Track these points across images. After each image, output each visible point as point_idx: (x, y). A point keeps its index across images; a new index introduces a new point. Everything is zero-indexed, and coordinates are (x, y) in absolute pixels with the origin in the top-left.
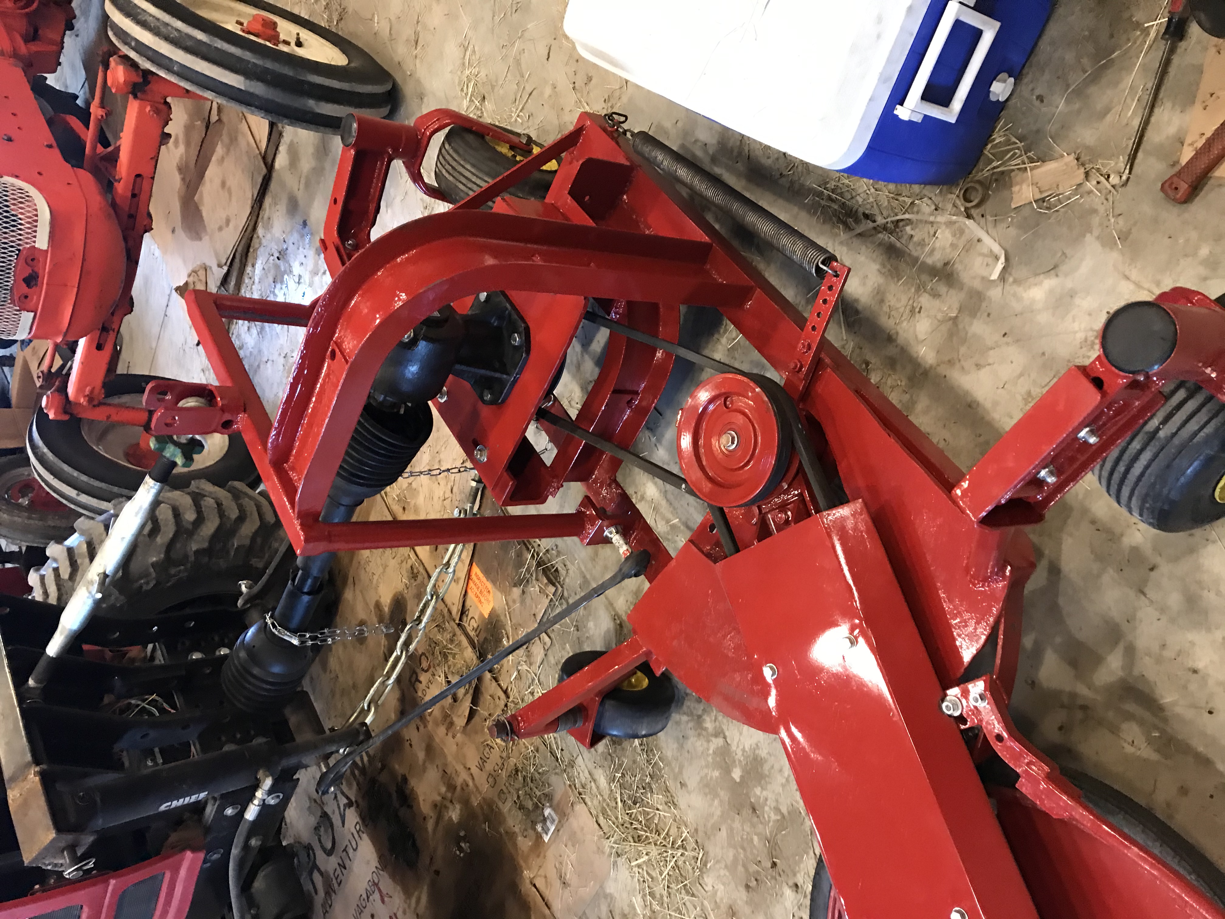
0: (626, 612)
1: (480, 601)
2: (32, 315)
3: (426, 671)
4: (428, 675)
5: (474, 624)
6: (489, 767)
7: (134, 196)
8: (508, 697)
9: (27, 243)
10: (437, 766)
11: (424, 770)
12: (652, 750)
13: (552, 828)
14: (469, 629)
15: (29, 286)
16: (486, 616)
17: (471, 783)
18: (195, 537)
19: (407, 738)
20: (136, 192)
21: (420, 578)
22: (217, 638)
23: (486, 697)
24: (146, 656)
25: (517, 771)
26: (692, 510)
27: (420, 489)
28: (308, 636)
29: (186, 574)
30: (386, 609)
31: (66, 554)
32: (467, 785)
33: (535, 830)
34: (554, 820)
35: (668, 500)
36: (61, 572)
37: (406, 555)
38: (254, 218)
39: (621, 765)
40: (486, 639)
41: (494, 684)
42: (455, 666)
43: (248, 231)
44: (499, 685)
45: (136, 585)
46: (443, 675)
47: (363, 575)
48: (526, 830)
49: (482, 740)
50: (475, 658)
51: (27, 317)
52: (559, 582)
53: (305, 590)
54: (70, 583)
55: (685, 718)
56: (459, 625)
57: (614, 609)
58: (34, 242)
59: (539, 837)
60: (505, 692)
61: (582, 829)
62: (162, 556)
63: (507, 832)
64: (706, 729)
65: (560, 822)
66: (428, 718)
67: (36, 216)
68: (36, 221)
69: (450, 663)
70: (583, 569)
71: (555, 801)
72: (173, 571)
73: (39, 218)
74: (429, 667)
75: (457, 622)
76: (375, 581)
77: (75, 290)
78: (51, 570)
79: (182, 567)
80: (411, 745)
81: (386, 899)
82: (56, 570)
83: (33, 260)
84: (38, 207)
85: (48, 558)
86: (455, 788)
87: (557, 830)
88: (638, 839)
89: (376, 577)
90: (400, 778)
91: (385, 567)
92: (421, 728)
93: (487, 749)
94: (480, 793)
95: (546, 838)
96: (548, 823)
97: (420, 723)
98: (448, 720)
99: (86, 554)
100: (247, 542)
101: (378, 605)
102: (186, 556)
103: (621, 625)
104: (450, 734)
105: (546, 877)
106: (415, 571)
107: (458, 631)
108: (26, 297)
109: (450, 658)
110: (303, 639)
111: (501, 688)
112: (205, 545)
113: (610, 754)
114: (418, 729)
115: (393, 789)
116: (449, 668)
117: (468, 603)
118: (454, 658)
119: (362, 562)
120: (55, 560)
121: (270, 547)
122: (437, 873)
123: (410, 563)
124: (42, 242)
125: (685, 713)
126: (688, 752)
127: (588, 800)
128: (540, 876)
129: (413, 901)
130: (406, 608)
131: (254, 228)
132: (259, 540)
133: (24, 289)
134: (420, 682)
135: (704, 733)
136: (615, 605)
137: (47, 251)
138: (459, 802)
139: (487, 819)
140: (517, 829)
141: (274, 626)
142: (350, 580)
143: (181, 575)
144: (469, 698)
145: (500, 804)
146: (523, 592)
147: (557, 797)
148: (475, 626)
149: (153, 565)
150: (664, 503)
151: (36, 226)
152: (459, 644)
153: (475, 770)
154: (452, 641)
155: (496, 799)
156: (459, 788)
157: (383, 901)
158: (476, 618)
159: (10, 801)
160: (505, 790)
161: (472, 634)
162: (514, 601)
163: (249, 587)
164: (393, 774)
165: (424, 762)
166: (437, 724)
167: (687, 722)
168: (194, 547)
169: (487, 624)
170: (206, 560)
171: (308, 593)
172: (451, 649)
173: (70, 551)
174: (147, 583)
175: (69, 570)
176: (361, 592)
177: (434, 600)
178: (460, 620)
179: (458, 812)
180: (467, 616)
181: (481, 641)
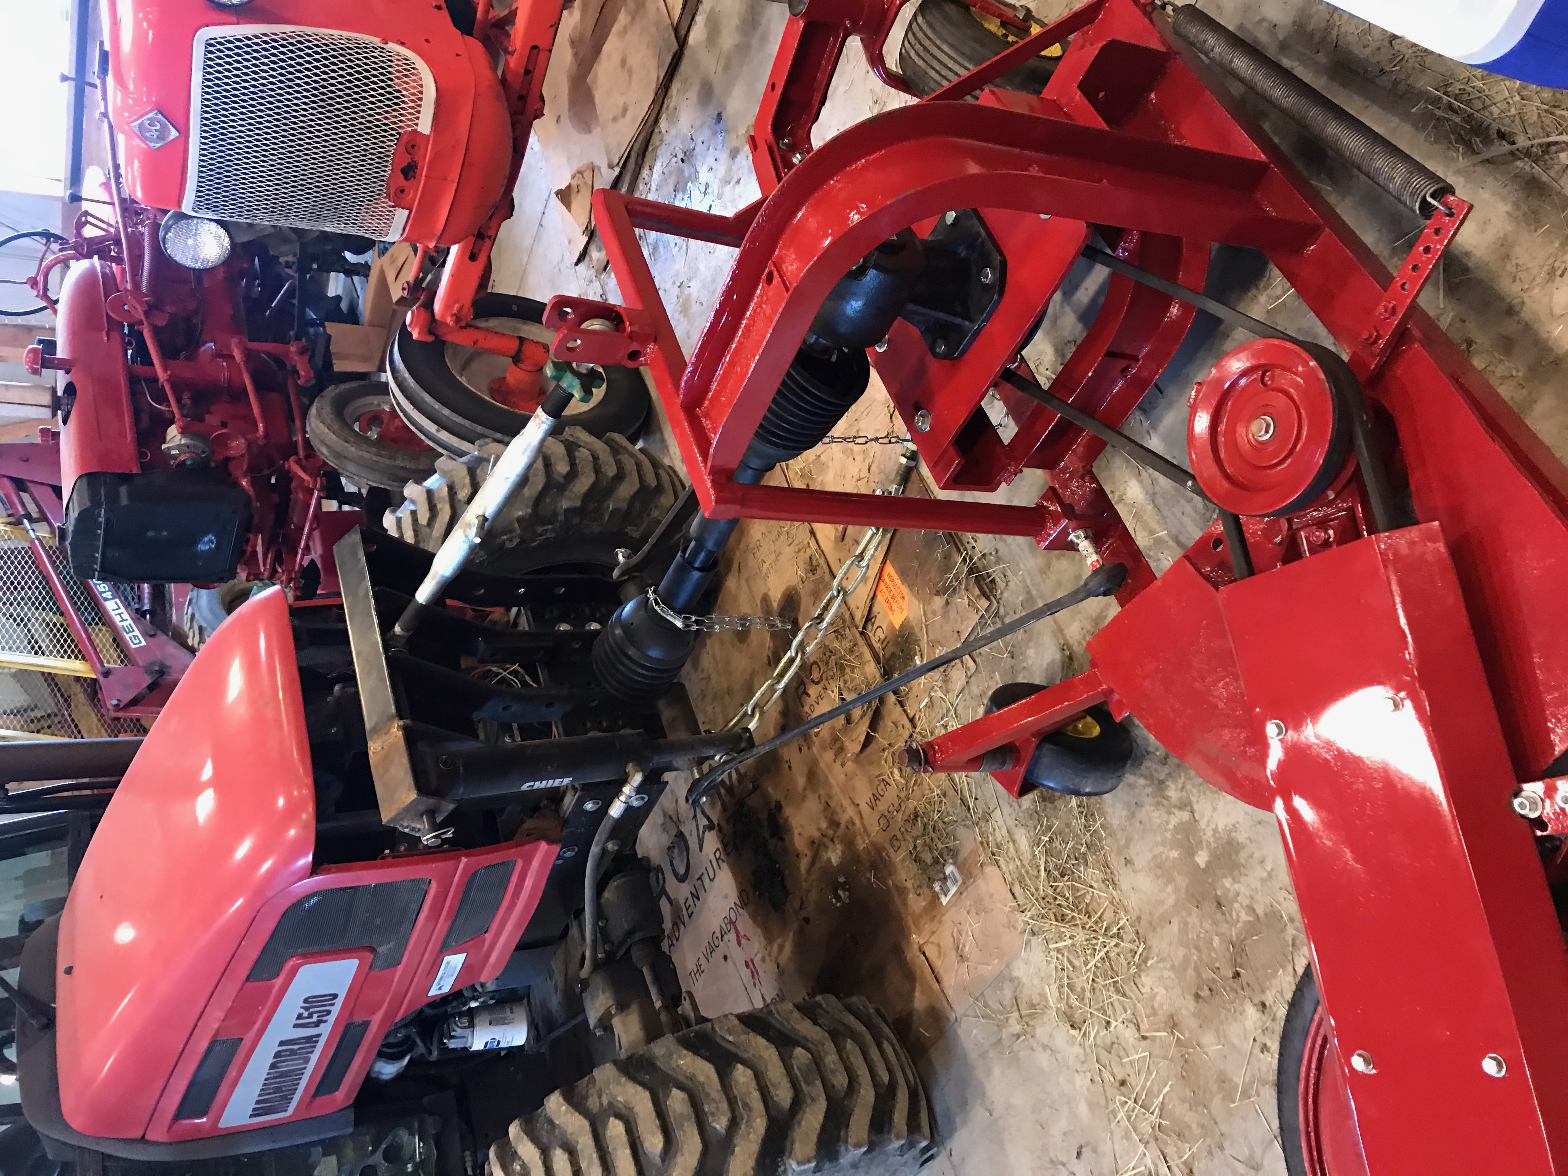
0: (1080, 643)
1: (891, 608)
2: (406, 212)
3: (817, 683)
4: (819, 687)
5: (880, 634)
6: (882, 806)
7: (527, 72)
8: (915, 727)
9: (408, 126)
10: (819, 796)
11: (804, 798)
12: (1093, 815)
13: (953, 890)
14: (874, 640)
15: (406, 178)
16: (897, 627)
17: (858, 823)
18: (567, 493)
19: (786, 758)
20: (530, 68)
21: (819, 571)
22: (587, 611)
23: (887, 723)
24: (508, 621)
25: (916, 816)
26: (1186, 520)
27: (830, 464)
28: (694, 619)
29: (553, 535)
30: (775, 605)
31: (425, 495)
32: (853, 824)
33: (932, 888)
34: (956, 881)
35: (1155, 506)
36: (419, 516)
37: (805, 543)
38: (657, 107)
39: (1049, 828)
40: (893, 654)
41: (899, 708)
42: (852, 680)
43: (649, 124)
44: (905, 711)
45: (498, 541)
46: (836, 691)
47: (752, 563)
48: (919, 887)
49: (877, 773)
50: (878, 675)
51: (401, 214)
52: (995, 596)
53: (696, 565)
54: (428, 530)
55: (1142, 781)
56: (862, 633)
57: (1064, 637)
58: (417, 124)
59: (936, 897)
60: (912, 720)
61: (991, 896)
62: (529, 510)
63: (897, 888)
64: (1167, 798)
65: (964, 883)
66: (814, 738)
67: (421, 92)
68: (420, 99)
69: (847, 677)
70: (1029, 582)
71: (961, 858)
72: (539, 529)
73: (424, 96)
74: (821, 679)
75: (860, 629)
76: (764, 570)
77: (455, 185)
78: (408, 512)
79: (550, 527)
80: (790, 767)
81: (743, 941)
82: (414, 513)
83: (413, 146)
84: (423, 83)
85: (405, 499)
86: (838, 825)
87: (960, 893)
88: (1062, 918)
89: (766, 566)
90: (773, 804)
91: (779, 554)
92: (805, 749)
93: (882, 785)
94: (869, 836)
95: (944, 901)
96: (949, 883)
97: (803, 743)
98: (838, 744)
99: (447, 498)
100: (624, 506)
101: (765, 599)
102: (555, 514)
103: (1071, 658)
104: (839, 762)
105: (939, 945)
106: (815, 563)
107: (861, 641)
108: (402, 191)
109: (848, 670)
110: (688, 622)
111: (907, 715)
112: (578, 503)
113: (1037, 812)
114: (800, 749)
115: (763, 816)
116: (845, 682)
117: (876, 609)
118: (852, 672)
119: (751, 546)
120: (413, 502)
121: (649, 515)
122: (807, 920)
123: (809, 552)
124: (425, 126)
125: (1142, 775)
126: (1141, 822)
127: (1002, 862)
128: (932, 943)
129: (775, 947)
130: (799, 607)
131: (656, 121)
132: (638, 505)
133: (401, 181)
134: (808, 695)
135: (1165, 802)
136: (1066, 632)
137: (428, 136)
138: (841, 842)
139: (874, 866)
140: (909, 884)
141: (657, 603)
142: (735, 566)
143: (548, 535)
144: (867, 721)
145: (892, 851)
146: (947, 603)
147: (964, 854)
148: (882, 637)
149: (519, 520)
150: (1150, 508)
151: (420, 106)
152: (860, 657)
153: (864, 808)
154: (851, 651)
155: (888, 847)
156: (843, 826)
157: (739, 944)
158: (884, 627)
159: (371, 754)
160: (899, 836)
161: (877, 646)
162: (934, 613)
163: (626, 557)
164: (765, 797)
165: (805, 789)
166: (824, 748)
167: (1144, 787)
168: (565, 504)
169: (898, 636)
170: (576, 520)
171: (698, 569)
172: (849, 660)
173: (430, 493)
174: (510, 540)
175: (428, 515)
176: (747, 580)
177: (840, 598)
178: (864, 628)
179: (840, 853)
180: (873, 624)
181: (887, 656)
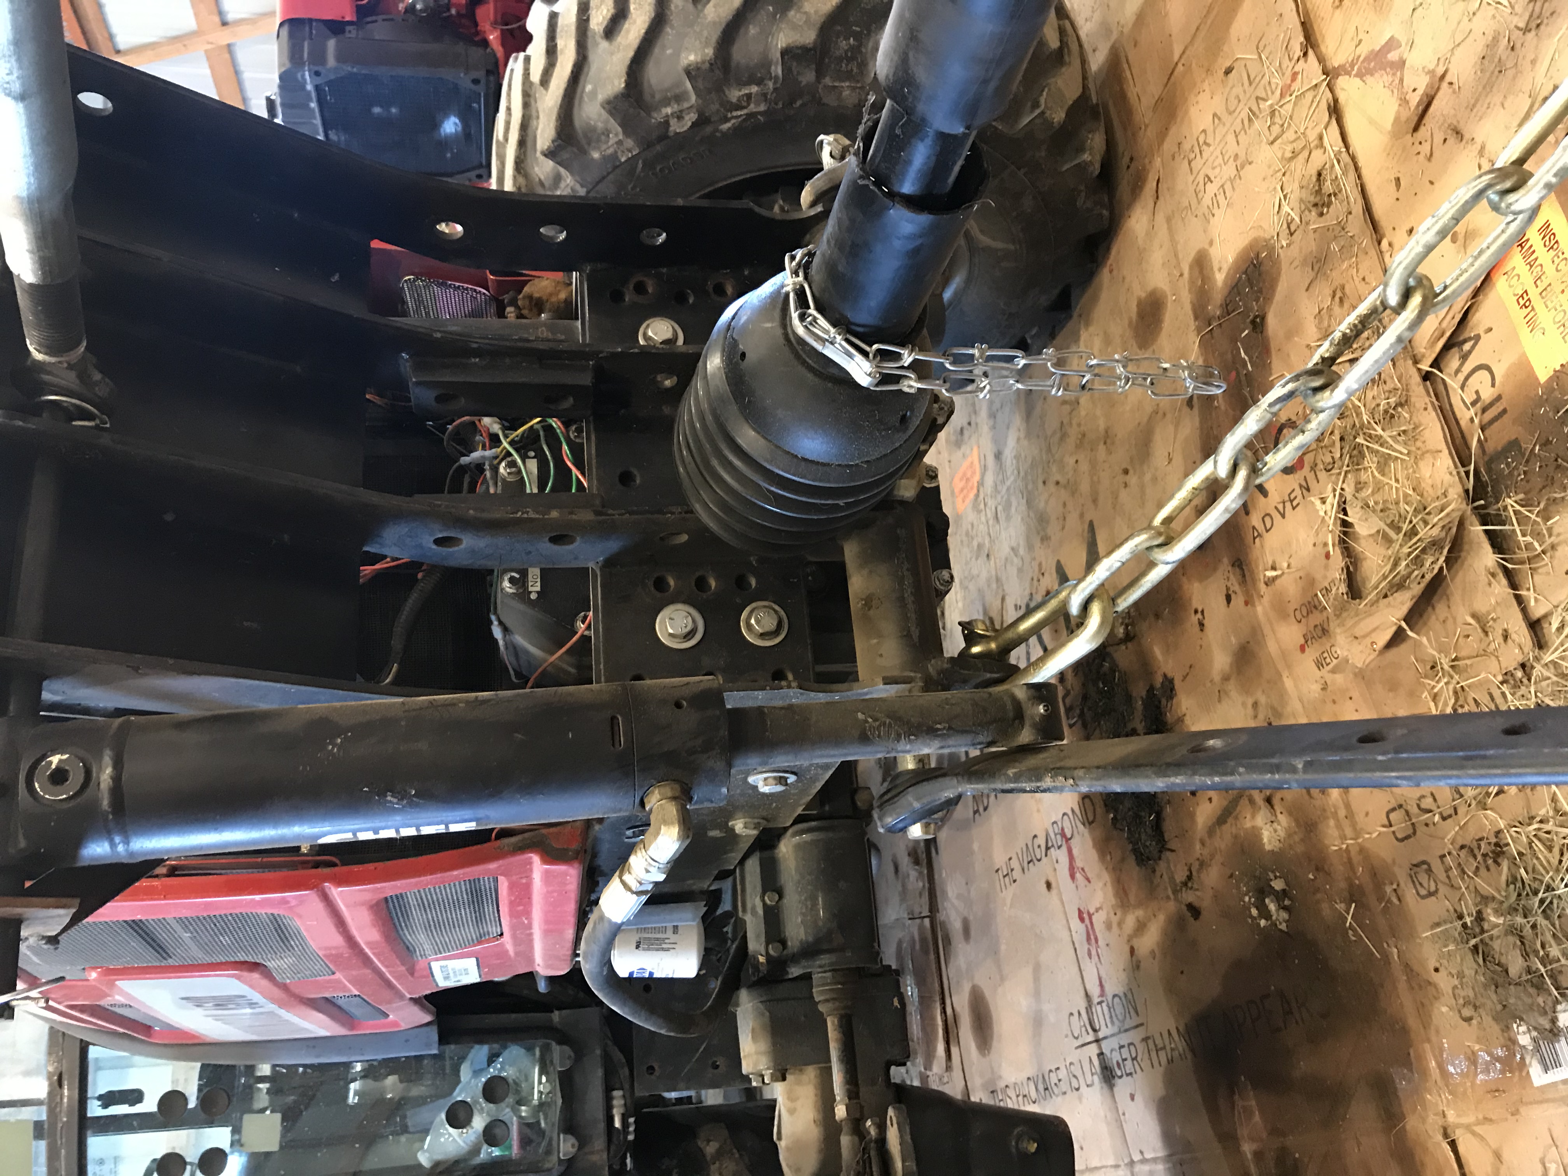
3: (1287, 471)
4: (1291, 481)
8: (1540, 644)
10: (1255, 705)
14: (1461, 399)
19: (1196, 604)
21: (1337, 209)
23: (1460, 617)
28: (908, 358)
30: (1220, 278)
33: (1507, 1028)
37: (1312, 136)
41: (1501, 587)
42: (1378, 487)
44: (1519, 599)
46: (1332, 501)
48: (1472, 1004)
56: (1427, 377)
59: (1516, 1055)
60: (1535, 626)
63: (1408, 968)
66: (1262, 586)
69: (1364, 476)
75: (1425, 367)
76: (1207, 201)
80: (1201, 625)
81: (1078, 875)
89: (1212, 188)
90: (1159, 680)
91: (1244, 164)
92: (1238, 601)
94: (1357, 833)
95: (1538, 1076)
96: (1561, 1046)
101: (1201, 263)
104: (1312, 653)
105: (1498, 1156)
106: (1328, 187)
107: (1420, 394)
109: (1370, 462)
110: (890, 367)
111: (1524, 611)
117: (1481, 318)
118: (1382, 467)
119: (1186, 146)
122: (1195, 911)
123: (1318, 159)
128: (1479, 1136)
129: (1130, 921)
130: (1273, 288)
140: (1443, 982)
142: (1151, 185)
143: (752, 108)
145: (1409, 894)
148: (1487, 394)
149: (691, 73)
154: (1389, 417)
157: (1073, 876)
158: (1499, 371)
164: (1146, 665)
165: (1226, 678)
166: (1281, 613)
168: (782, 39)
170: (808, 77)
172: (1379, 439)
174: (680, 117)
176: (1169, 220)
178: (1436, 364)
179: (1282, 834)
180: (1464, 357)
181: (1490, 447)
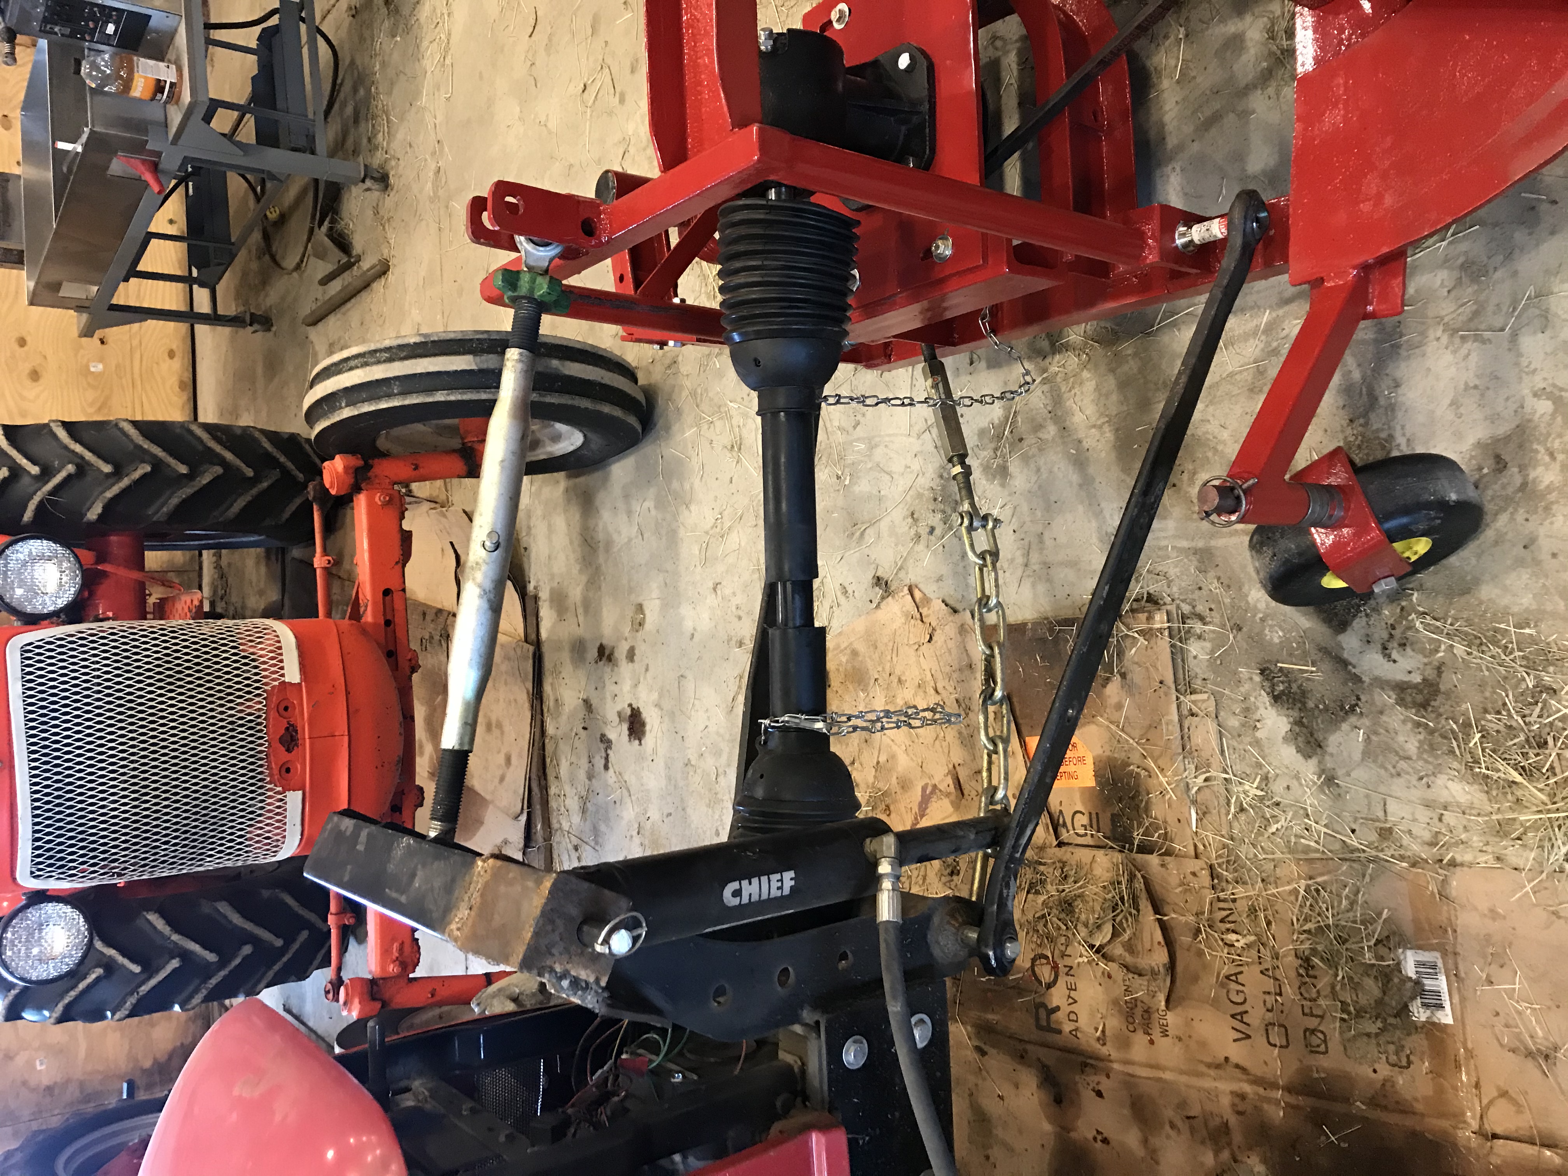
1: (1069, 776)
2: (300, 793)
3: (1055, 981)
4: (1062, 980)
5: (1081, 819)
6: (1256, 1016)
7: (388, 623)
13: (1442, 983)
14: (1079, 836)
15: (289, 750)
16: (1093, 783)
17: (1247, 1088)
20: (389, 617)
25: (1307, 960)
32: (1243, 1097)
33: (1416, 1028)
34: (1434, 967)
40: (1113, 816)
41: (1170, 860)
42: (1092, 909)
43: (537, 738)
44: (1180, 855)
46: (1084, 949)
49: (1214, 982)
50: (1115, 858)
51: (294, 799)
56: (1060, 845)
58: (283, 675)
59: (1433, 1029)
61: (1493, 914)
65: (1444, 954)
67: (279, 642)
68: (280, 648)
71: (1408, 929)
73: (283, 644)
74: (1055, 968)
75: (1055, 843)
77: (346, 738)
80: (1105, 1141)
83: (286, 709)
86: (1225, 1127)
87: (1455, 977)
92: (1105, 1085)
93: (1233, 986)
95: (1446, 1017)
96: (1428, 984)
98: (1138, 1010)
104: (1156, 1036)
108: (288, 770)
109: (1078, 905)
111: (1187, 856)
114: (1099, 1094)
116: (1086, 925)
118: (1084, 899)
124: (292, 674)
127: (1460, 855)
131: (543, 732)
133: (284, 756)
134: (1058, 1008)
144: (1146, 913)
145: (1321, 1061)
147: (1406, 915)
148: (1085, 820)
151: (281, 654)
152: (1079, 870)
153: (1237, 1052)
155: (1311, 1060)
156: (1233, 1120)
158: (1079, 807)
161: (1088, 840)
169: (1102, 790)
178: (1058, 837)
180: (1064, 822)
181: (1108, 834)
